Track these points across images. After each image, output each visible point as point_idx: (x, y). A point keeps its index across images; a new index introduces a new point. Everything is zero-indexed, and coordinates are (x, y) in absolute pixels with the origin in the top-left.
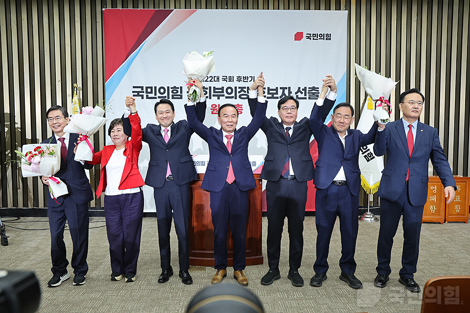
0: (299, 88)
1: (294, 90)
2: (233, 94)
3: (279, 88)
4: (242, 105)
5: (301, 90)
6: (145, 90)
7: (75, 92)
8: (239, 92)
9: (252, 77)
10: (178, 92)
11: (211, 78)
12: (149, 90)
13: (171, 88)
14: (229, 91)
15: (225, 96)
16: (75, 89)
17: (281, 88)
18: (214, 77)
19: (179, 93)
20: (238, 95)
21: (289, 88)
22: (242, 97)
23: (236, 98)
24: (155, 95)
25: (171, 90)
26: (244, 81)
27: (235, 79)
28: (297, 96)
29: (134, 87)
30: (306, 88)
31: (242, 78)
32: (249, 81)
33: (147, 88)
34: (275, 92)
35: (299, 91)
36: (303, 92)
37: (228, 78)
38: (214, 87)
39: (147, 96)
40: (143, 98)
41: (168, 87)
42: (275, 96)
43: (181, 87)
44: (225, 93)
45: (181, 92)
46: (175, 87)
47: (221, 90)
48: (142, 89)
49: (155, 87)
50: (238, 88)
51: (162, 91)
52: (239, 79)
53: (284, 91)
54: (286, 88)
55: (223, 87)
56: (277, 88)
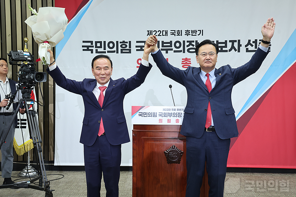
0: (249, 41)
1: (244, 43)
2: (181, 48)
3: (228, 42)
4: (190, 59)
5: (251, 42)
6: (94, 44)
7: (26, 46)
8: (188, 46)
9: (200, 31)
10: (126, 46)
11: (160, 32)
12: (99, 45)
13: (120, 43)
14: (178, 45)
15: (173, 50)
16: (26, 43)
17: (230, 41)
18: (163, 31)
19: (128, 48)
20: (186, 48)
21: (239, 41)
22: (190, 50)
23: (184, 52)
24: (105, 49)
25: (120, 44)
26: (192, 35)
27: (184, 33)
28: (247, 49)
29: (84, 42)
30: (256, 40)
31: (191, 32)
32: (197, 34)
33: (96, 42)
34: (224, 45)
35: (249, 43)
36: (254, 44)
37: (176, 32)
38: (163, 42)
39: (97, 50)
40: (92, 52)
41: (117, 42)
42: (224, 49)
43: (130, 42)
44: (173, 47)
45: (130, 47)
46: (124, 42)
47: (169, 45)
48: (92, 44)
49: (105, 42)
50: (186, 42)
51: (111, 45)
52: (187, 33)
53: (233, 44)
54: (236, 41)
55: (171, 42)
56: (226, 41)
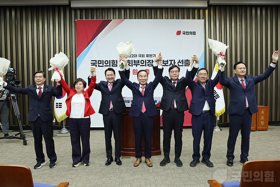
0: (179, 60)
1: (177, 61)
2: (144, 64)
4: (149, 70)
5: (180, 61)
6: (97, 62)
8: (147, 63)
9: (154, 55)
10: (115, 63)
12: (100, 62)
13: (111, 61)
14: (142, 62)
15: (140, 65)
17: (170, 60)
18: (134, 55)
21: (174, 60)
22: (149, 65)
23: (146, 66)
24: (103, 64)
26: (150, 57)
27: (145, 56)
29: (92, 61)
30: (183, 60)
31: (149, 55)
32: (152, 57)
34: (167, 62)
36: (182, 62)
37: (142, 55)
38: (134, 60)
39: (99, 65)
40: (96, 66)
42: (167, 64)
43: (117, 61)
44: (140, 63)
45: (117, 63)
46: (113, 60)
47: (138, 62)
49: (103, 61)
50: (147, 60)
51: (106, 62)
52: (147, 56)
53: (171, 62)
54: (173, 60)
55: (139, 60)
56: (168, 60)
